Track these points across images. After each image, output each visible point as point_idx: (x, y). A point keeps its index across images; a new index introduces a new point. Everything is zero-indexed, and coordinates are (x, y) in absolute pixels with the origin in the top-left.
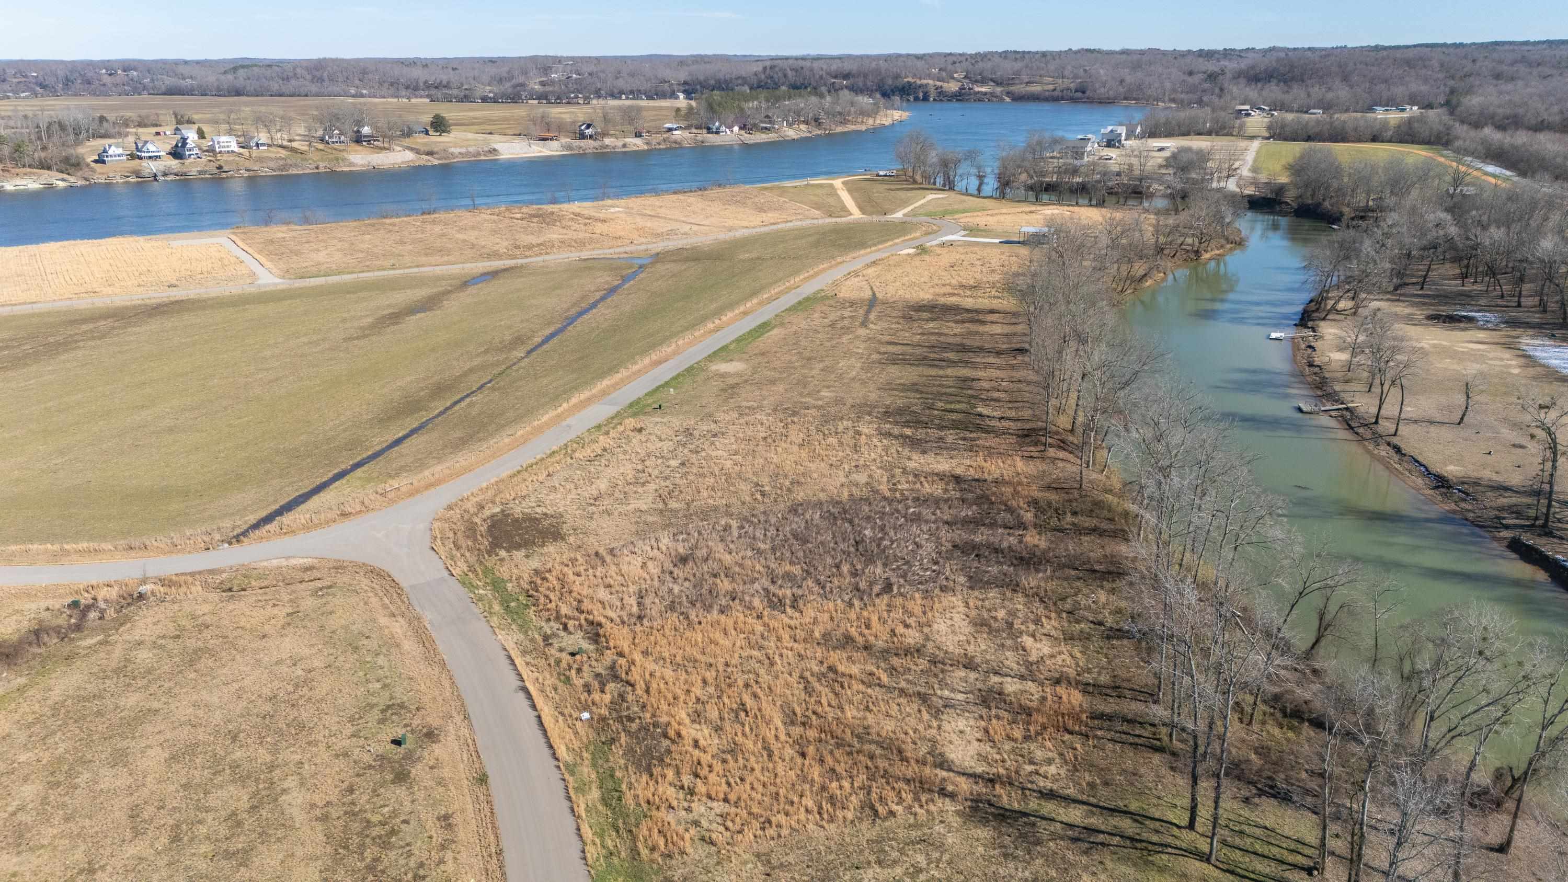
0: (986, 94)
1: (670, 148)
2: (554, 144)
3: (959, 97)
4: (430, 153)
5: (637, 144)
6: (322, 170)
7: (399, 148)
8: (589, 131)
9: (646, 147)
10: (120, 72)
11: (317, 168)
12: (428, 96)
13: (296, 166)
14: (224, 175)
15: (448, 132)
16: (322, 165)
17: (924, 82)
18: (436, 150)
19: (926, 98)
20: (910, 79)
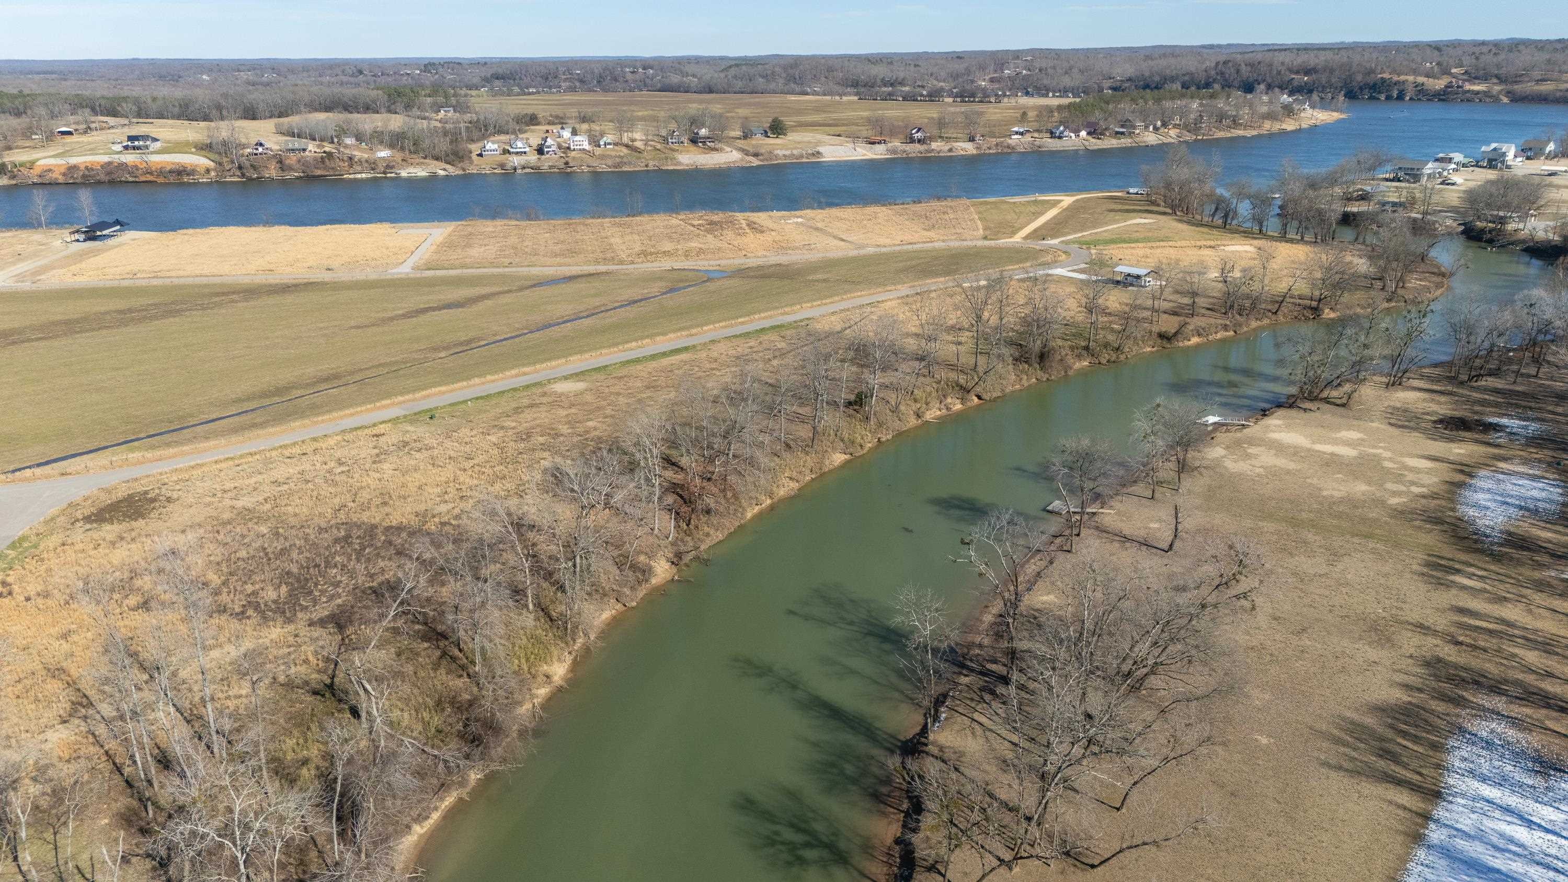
0: (1478, 93)
1: (1002, 153)
2: (881, 148)
3: (1443, 96)
4: (756, 155)
5: (968, 148)
6: (651, 168)
7: (729, 149)
8: (919, 135)
9: (975, 152)
10: (640, 70)
11: (647, 166)
12: (857, 94)
13: (630, 163)
14: (569, 170)
15: (785, 134)
16: (651, 163)
17: (1402, 78)
18: (763, 151)
19: (1400, 97)
20: (1386, 76)
